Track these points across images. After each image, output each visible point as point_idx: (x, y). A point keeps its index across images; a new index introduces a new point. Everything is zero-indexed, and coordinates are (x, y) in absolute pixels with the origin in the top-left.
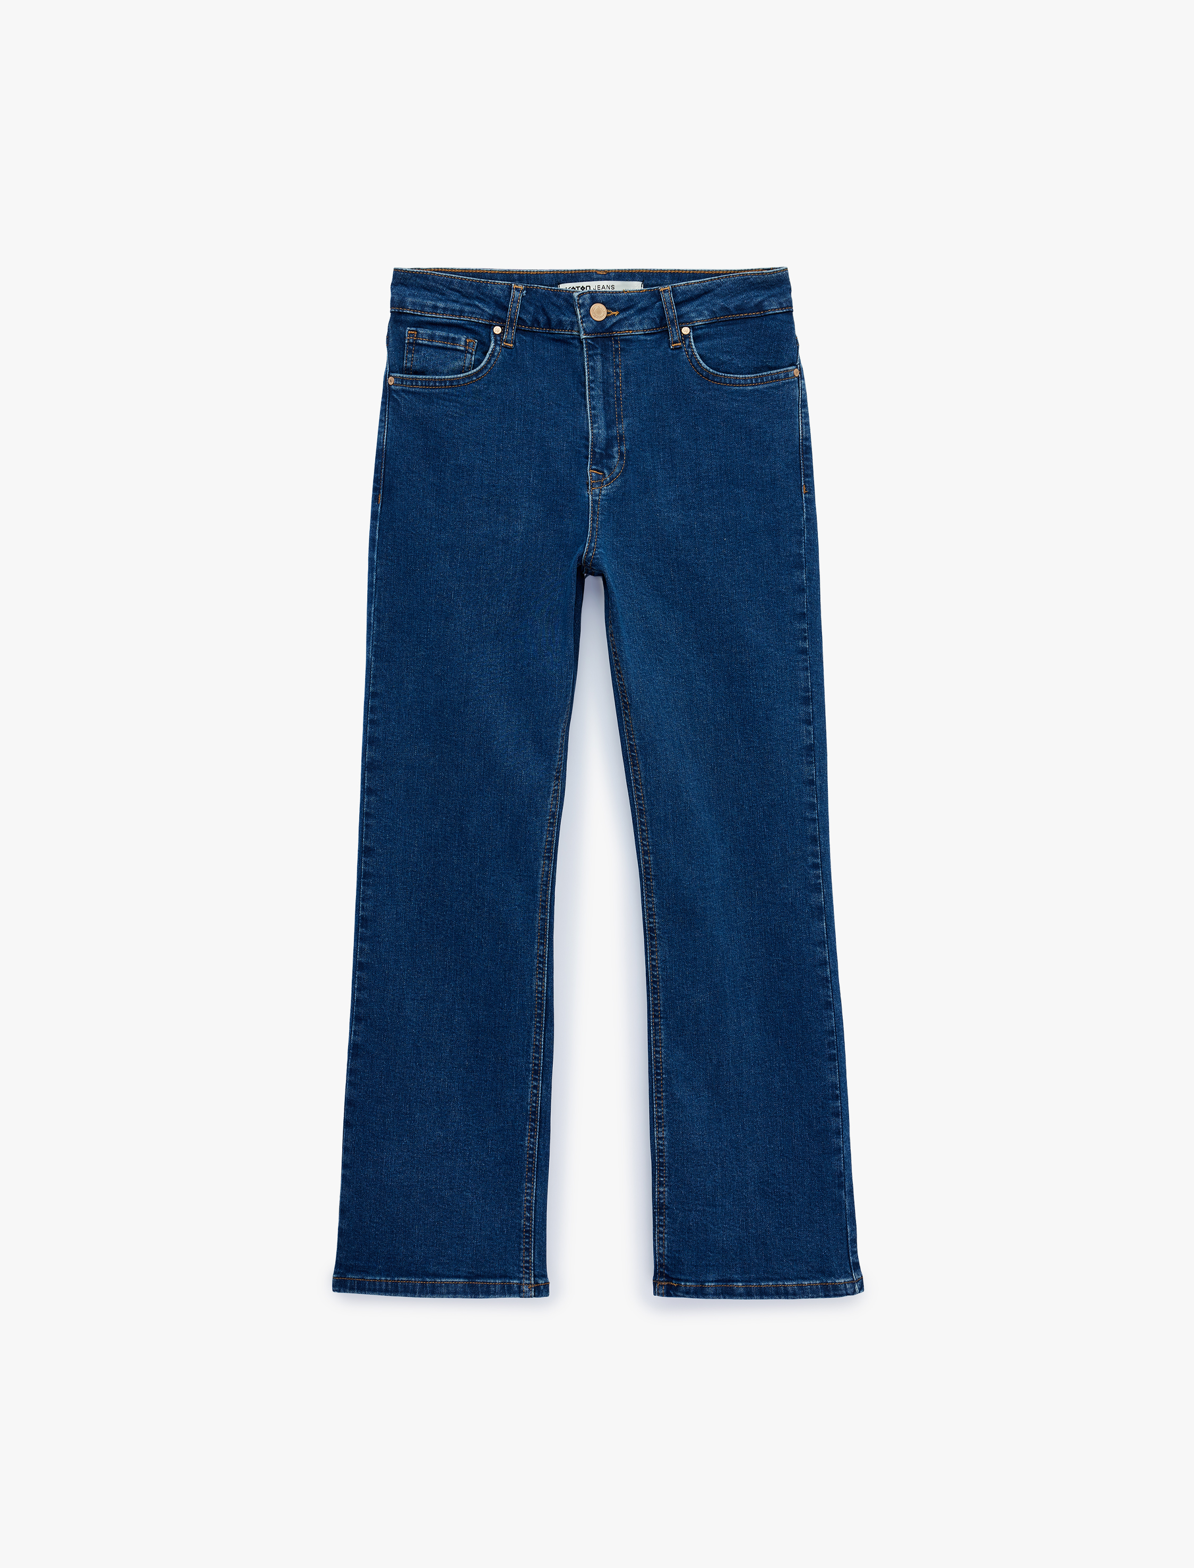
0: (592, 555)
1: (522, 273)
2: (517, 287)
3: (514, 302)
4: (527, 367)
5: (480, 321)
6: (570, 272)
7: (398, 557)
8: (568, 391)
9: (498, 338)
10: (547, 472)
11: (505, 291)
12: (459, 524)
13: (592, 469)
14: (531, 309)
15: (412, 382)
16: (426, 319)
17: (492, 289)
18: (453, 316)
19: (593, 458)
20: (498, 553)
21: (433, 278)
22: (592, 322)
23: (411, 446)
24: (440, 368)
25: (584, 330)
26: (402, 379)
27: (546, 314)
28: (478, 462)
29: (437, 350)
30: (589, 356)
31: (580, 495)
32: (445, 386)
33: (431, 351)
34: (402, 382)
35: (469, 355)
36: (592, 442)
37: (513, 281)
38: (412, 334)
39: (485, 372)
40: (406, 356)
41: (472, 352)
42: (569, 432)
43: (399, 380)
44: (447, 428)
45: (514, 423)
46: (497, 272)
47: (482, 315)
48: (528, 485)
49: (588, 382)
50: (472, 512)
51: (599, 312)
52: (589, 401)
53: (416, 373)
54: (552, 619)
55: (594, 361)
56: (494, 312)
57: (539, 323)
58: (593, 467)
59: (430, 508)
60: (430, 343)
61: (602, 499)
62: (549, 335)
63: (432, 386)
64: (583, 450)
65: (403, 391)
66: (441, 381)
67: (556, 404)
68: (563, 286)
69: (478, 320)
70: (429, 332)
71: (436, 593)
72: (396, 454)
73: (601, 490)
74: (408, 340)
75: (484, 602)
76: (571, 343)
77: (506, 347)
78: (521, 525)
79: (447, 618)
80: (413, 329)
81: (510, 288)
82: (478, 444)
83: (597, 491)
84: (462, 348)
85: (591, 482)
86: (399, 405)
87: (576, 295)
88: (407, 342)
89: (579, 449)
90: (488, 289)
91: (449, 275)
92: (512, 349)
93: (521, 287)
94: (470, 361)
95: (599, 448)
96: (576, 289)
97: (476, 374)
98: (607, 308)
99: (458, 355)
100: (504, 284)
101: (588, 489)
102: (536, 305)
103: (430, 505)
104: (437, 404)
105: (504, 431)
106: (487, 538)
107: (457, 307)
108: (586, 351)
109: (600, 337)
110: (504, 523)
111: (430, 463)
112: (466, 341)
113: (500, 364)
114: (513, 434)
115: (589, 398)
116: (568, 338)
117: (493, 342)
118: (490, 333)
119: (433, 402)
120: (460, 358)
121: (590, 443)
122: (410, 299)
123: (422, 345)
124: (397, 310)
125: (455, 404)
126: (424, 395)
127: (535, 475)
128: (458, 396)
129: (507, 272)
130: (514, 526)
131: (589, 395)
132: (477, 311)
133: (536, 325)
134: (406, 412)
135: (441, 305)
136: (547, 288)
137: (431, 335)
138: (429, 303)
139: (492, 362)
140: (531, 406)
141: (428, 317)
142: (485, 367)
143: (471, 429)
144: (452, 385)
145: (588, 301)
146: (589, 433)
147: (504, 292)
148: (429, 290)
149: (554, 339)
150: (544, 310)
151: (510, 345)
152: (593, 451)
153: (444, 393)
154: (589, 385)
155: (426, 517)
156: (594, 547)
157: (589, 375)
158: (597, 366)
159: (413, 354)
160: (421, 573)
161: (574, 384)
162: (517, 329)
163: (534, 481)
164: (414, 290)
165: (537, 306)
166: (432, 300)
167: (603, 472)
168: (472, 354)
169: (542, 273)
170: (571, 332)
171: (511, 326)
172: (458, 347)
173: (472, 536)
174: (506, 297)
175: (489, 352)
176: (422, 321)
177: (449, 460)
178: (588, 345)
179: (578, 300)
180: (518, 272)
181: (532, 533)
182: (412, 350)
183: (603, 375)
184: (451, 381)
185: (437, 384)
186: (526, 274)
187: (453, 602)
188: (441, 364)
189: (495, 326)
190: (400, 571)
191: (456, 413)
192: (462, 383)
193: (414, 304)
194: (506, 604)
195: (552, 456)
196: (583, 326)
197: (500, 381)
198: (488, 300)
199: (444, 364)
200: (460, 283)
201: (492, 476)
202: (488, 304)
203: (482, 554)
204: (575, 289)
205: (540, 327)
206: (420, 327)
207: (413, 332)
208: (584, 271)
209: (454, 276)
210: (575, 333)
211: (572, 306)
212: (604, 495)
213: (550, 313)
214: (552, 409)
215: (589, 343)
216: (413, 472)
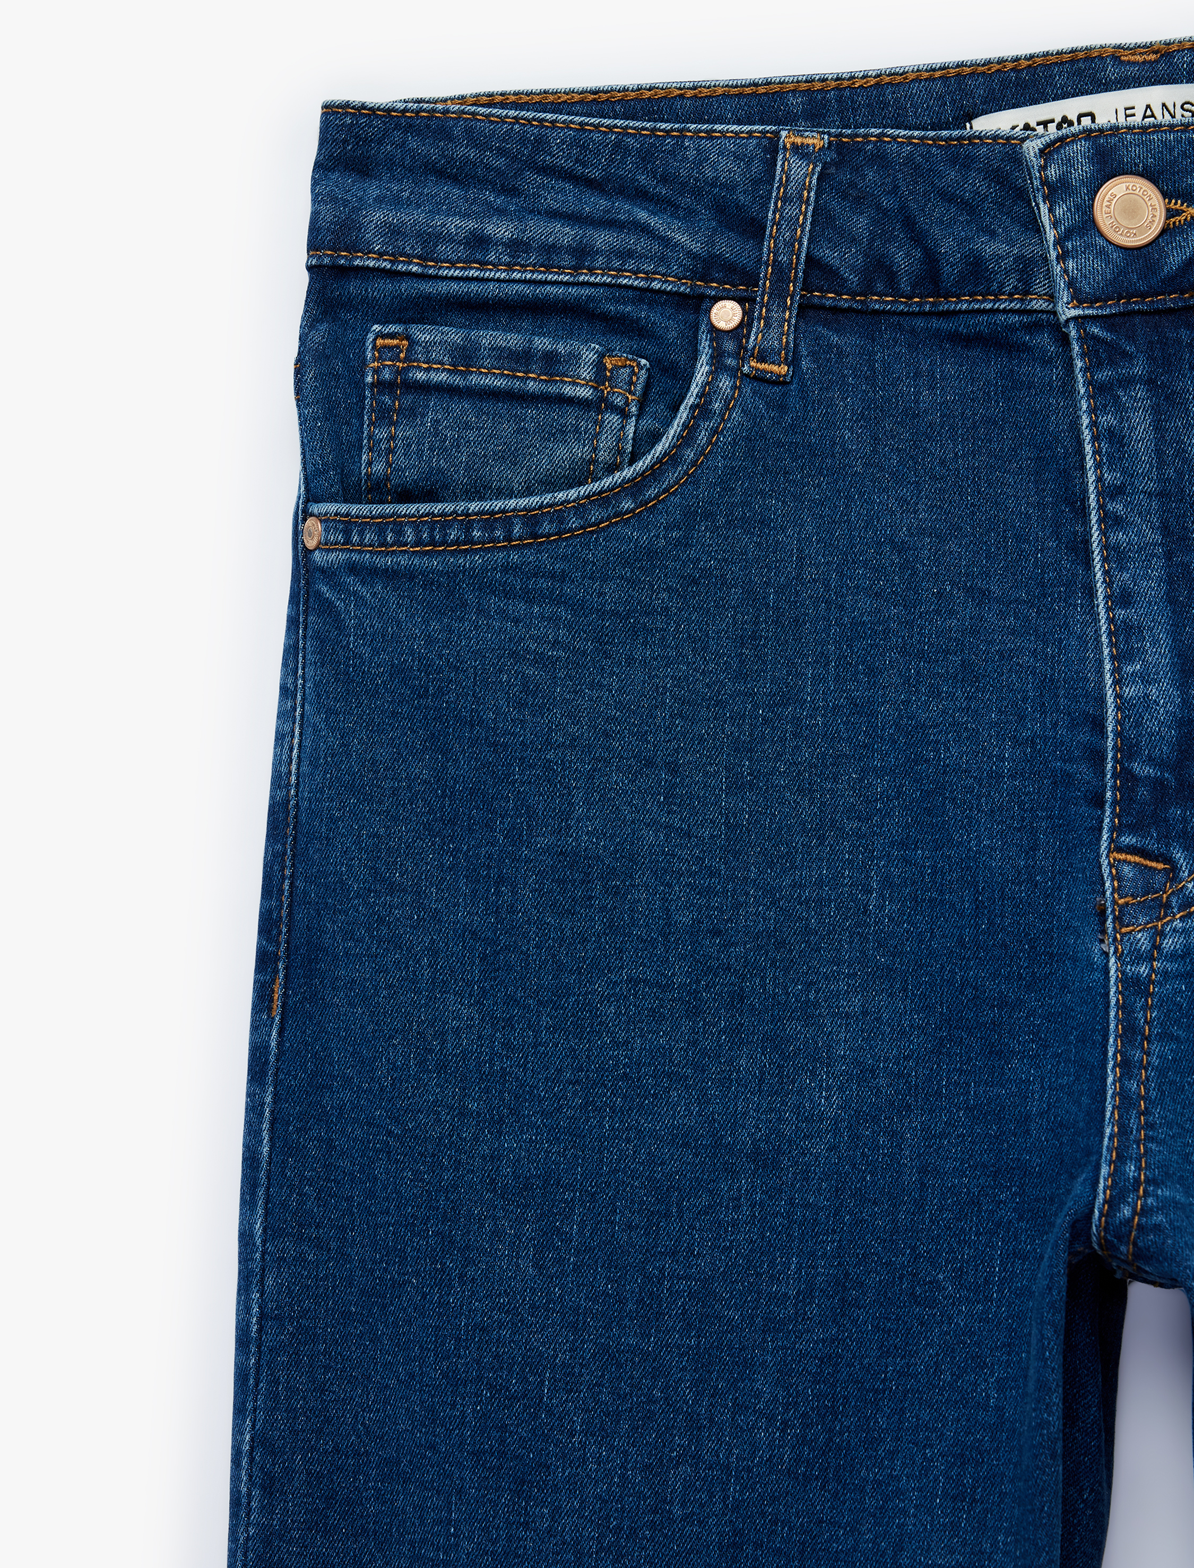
0: (1134, 1212)
1: (818, 86)
2: (799, 140)
3: (785, 199)
4: (846, 452)
5: (656, 285)
6: (1010, 65)
7: (343, 1228)
8: (1018, 538)
9: (729, 346)
10: (933, 867)
11: (752, 159)
12: (575, 1094)
13: (1119, 850)
14: (861, 224)
15: (381, 530)
16: (443, 287)
17: (701, 159)
18: (548, 269)
19: (1125, 802)
20: (737, 1208)
21: (469, 131)
22: (1102, 253)
23: (386, 784)
24: (497, 472)
25: (1071, 284)
26: (347, 525)
27: (917, 237)
28: (649, 836)
29: (486, 406)
30: (1099, 390)
31: (1074, 960)
32: (508, 538)
33: (462, 408)
34: (347, 533)
35: (613, 419)
36: (1118, 734)
37: (788, 119)
38: (390, 348)
39: (671, 477)
40: (370, 437)
41: (627, 404)
42: (1025, 699)
43: (336, 529)
44: (521, 705)
45: (799, 675)
46: (720, 91)
47: (663, 259)
48: (858, 925)
49: (1099, 494)
50: (626, 1043)
51: (1131, 210)
52: (1106, 573)
53: (405, 496)
54: (974, 1488)
55: (1120, 408)
56: (710, 242)
57: (891, 277)
58: (1127, 840)
59: (457, 1031)
60: (457, 380)
61: (1165, 974)
62: (935, 323)
63: (457, 542)
64: (1083, 771)
65: (353, 568)
66: (490, 520)
67: (969, 591)
68: (985, 124)
69: (647, 279)
70: (454, 336)
71: (480, 1378)
72: (331, 818)
73: (1162, 934)
74: (376, 371)
75: (677, 1412)
76: (1026, 348)
77: (760, 379)
78: (829, 1088)
79: (523, 1482)
80: (392, 328)
81: (772, 147)
82: (650, 763)
83: (1143, 940)
84: (584, 392)
85: (1114, 902)
86: (339, 625)
87: (1032, 148)
88: (369, 379)
89: (1068, 767)
90: (685, 159)
91: (530, 115)
92: (784, 383)
93: (814, 140)
94: (619, 440)
95: (1150, 760)
96: (1040, 129)
97: (635, 487)
98: (1165, 195)
99: (570, 417)
100: (750, 133)
101: (1104, 932)
102: (878, 207)
103: (458, 1018)
104: (479, 612)
105: (756, 706)
106: (686, 1145)
107: (565, 234)
108: (1085, 370)
109: (1139, 312)
110: (761, 1081)
111: (457, 850)
112: (599, 366)
113: (735, 443)
114: (796, 721)
115: (1105, 560)
116: (1012, 328)
117: (704, 358)
118: (697, 330)
119: (464, 605)
120: (577, 430)
121: (1110, 744)
122: (378, 216)
123: (427, 388)
124: (326, 261)
125: (548, 610)
126: (428, 580)
127: (887, 881)
128: (563, 577)
129: (762, 90)
130: (800, 1092)
131: (1105, 547)
132: (641, 244)
133: (880, 287)
134: (366, 652)
135: (501, 230)
136: (922, 138)
137: (464, 348)
138: (456, 225)
139: (702, 437)
140: (865, 603)
141: (453, 278)
142: (672, 458)
143: (619, 705)
144: (535, 536)
145: (1082, 170)
146: (1102, 700)
147: (748, 165)
148: (455, 179)
149: (955, 338)
150: (909, 223)
151: (775, 368)
152: (1125, 776)
153: (506, 569)
154: (1101, 507)
155: (441, 1067)
156: (1137, 1181)
157: (1098, 466)
158: (1132, 429)
159: (395, 424)
160: (424, 1296)
161: (1041, 506)
162: (805, 309)
163: (882, 908)
164: (400, 181)
165: (885, 212)
166: (466, 215)
167: (1168, 860)
168: (624, 414)
169: (899, 79)
170: (1022, 300)
171: (779, 293)
172: (568, 390)
173: (628, 1140)
174: (756, 182)
175: (690, 400)
176: (428, 297)
177: (530, 835)
178: (1092, 345)
179: (1044, 168)
180: (804, 86)
181: (875, 1119)
182: (390, 409)
183: (1161, 463)
184: (531, 518)
185: (476, 534)
186: (837, 88)
187: (550, 1413)
188: (501, 458)
189: (716, 299)
190: (351, 1285)
191: (556, 643)
192: (574, 523)
193: (394, 232)
194: (771, 1419)
195: (954, 800)
196: (1066, 271)
197: (738, 513)
198: (686, 201)
199: (511, 457)
200: (575, 142)
201: (708, 892)
202: (688, 216)
203: (667, 1215)
204: (1034, 130)
205: (897, 293)
206: (421, 321)
207: (395, 342)
208: (1066, 57)
209: (549, 116)
210: (1039, 304)
211: (1022, 196)
212: (1173, 956)
213: (936, 231)
214: (952, 613)
215: (1094, 337)
216: (392, 888)
